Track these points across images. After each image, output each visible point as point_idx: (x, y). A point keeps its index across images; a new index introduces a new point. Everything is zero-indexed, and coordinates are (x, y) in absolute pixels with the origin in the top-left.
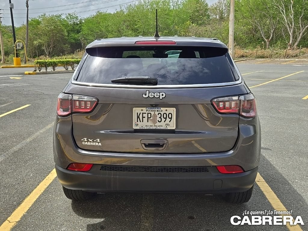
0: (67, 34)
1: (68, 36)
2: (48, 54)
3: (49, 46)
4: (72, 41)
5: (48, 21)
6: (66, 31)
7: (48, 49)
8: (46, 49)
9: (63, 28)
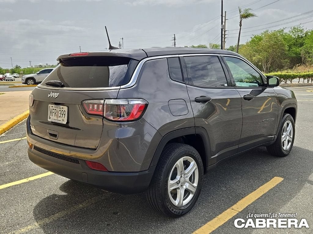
0: (287, 49)
1: (289, 50)
2: (265, 70)
3: (267, 62)
4: (292, 56)
5: (270, 37)
6: (288, 46)
7: (267, 65)
8: (265, 65)
9: (284, 42)
